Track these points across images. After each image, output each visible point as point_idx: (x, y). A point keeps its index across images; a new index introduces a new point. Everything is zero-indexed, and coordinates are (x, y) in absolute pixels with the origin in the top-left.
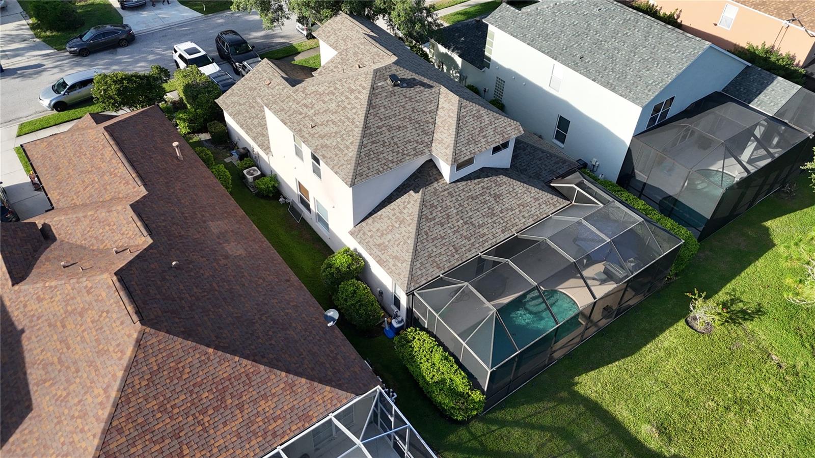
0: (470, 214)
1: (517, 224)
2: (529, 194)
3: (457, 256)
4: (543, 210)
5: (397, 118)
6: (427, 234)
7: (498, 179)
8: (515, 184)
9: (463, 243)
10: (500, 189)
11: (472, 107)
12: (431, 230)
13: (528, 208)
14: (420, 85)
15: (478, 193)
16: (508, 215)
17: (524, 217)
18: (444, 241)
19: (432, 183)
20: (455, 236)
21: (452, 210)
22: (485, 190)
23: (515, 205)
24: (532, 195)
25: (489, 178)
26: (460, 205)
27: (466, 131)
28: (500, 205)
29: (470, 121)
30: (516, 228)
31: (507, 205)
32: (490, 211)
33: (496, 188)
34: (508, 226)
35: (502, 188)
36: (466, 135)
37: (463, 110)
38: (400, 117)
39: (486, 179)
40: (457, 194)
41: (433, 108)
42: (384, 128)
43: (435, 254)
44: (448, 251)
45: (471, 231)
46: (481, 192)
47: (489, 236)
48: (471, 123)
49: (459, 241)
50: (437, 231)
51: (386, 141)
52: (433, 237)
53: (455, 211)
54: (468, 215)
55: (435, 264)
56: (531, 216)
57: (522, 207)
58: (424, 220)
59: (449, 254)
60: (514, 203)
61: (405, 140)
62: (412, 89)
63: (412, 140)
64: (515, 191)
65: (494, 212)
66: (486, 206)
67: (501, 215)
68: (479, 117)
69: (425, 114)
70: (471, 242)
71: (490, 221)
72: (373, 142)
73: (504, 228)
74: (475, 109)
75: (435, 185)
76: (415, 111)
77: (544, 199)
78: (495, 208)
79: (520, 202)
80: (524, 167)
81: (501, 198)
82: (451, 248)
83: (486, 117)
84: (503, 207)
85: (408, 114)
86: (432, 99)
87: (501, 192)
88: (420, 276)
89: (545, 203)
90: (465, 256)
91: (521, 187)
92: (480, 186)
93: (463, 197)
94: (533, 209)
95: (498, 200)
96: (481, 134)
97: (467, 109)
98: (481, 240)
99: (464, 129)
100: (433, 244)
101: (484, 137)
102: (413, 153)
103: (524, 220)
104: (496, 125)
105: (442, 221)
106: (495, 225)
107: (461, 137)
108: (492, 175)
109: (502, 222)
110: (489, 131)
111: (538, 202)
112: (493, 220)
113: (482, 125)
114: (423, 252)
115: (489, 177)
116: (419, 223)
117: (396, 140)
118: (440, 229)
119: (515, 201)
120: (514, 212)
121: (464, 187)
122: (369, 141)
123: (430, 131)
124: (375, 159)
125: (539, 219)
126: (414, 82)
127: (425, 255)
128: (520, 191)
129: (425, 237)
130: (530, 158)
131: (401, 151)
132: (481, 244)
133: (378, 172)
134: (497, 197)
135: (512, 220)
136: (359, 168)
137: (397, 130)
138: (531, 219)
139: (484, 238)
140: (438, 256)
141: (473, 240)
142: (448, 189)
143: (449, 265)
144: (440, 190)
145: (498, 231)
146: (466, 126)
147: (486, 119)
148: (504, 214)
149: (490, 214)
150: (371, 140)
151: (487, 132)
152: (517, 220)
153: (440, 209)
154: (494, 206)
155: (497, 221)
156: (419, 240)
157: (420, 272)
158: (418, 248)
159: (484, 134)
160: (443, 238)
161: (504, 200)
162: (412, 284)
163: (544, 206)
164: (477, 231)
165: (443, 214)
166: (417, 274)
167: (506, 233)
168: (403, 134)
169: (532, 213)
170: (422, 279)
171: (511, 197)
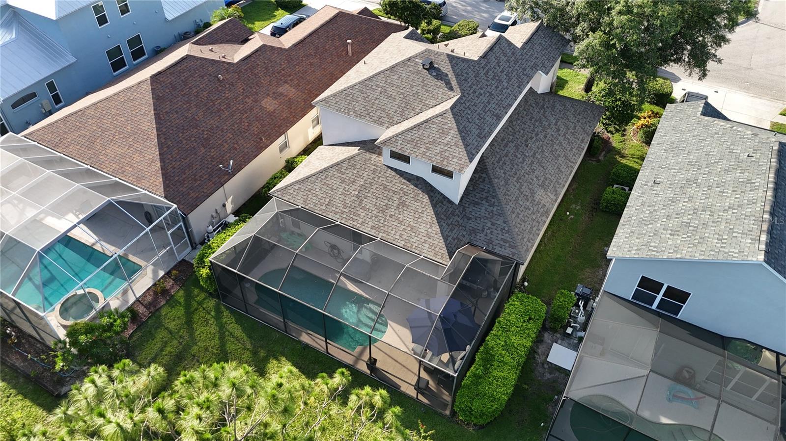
0: (369, 195)
1: (390, 234)
2: (429, 226)
3: (323, 208)
4: (423, 247)
5: (398, 90)
6: (326, 177)
7: (421, 196)
8: (428, 211)
9: (339, 205)
10: (413, 202)
11: (449, 122)
12: (333, 178)
13: (414, 234)
14: (446, 83)
15: (393, 189)
16: (392, 223)
17: (401, 235)
18: (330, 192)
19: (374, 153)
20: (340, 196)
21: (361, 180)
22: (402, 192)
23: (408, 222)
24: (430, 230)
25: (415, 188)
26: (371, 183)
27: (420, 133)
28: (397, 212)
29: (433, 129)
30: (385, 235)
31: (401, 217)
32: (385, 207)
33: (411, 199)
34: (382, 228)
35: (415, 203)
36: (416, 135)
37: (439, 118)
38: (400, 91)
39: (412, 187)
40: (379, 175)
41: (431, 103)
42: (380, 89)
43: (314, 192)
44: (323, 199)
45: (353, 204)
46: (396, 190)
47: (361, 220)
48: (432, 131)
49: (338, 201)
50: (335, 182)
51: (370, 97)
52: (327, 182)
53: (362, 183)
54: (366, 194)
55: (305, 197)
56: (408, 241)
57: (409, 229)
58: (337, 168)
59: (321, 201)
60: (410, 220)
61: (382, 107)
62: (435, 80)
63: (386, 111)
64: (421, 215)
65: (386, 211)
66: (386, 201)
67: (387, 218)
68: (443, 133)
69: (420, 103)
70: (344, 210)
71: (375, 213)
72: (361, 91)
73: (377, 226)
74: (450, 125)
75: (374, 156)
76: (416, 96)
77: (434, 242)
78: (390, 209)
79: (414, 225)
80: (471, 216)
81: (405, 208)
82: (327, 200)
83: (450, 137)
84: (396, 215)
85: (408, 93)
86: (440, 98)
87: (410, 204)
88: (289, 194)
89: (431, 245)
90: (328, 213)
91: (430, 217)
92: (402, 186)
93: (380, 181)
94: (416, 238)
95: (401, 207)
96: (428, 145)
97: (444, 120)
98: (352, 216)
99: (421, 131)
100: (322, 186)
101: (428, 149)
102: (376, 119)
103: (398, 237)
104: (449, 149)
105: (346, 180)
106: (373, 218)
107: (409, 133)
108: (420, 189)
109: (382, 222)
110: (438, 148)
111: (427, 239)
112: (378, 214)
113: (438, 140)
114: (309, 184)
115: (417, 187)
116: (332, 166)
117: (377, 102)
118: (338, 183)
119: (412, 220)
120: (399, 225)
121: (390, 176)
122: (360, 88)
123: (407, 116)
124: (348, 101)
125: (409, 249)
126: (445, 77)
127: (308, 186)
128: (424, 219)
129: (323, 177)
130: (487, 215)
131: (370, 111)
132: (348, 218)
133: (339, 110)
134: (402, 204)
135: (390, 228)
136: (331, 98)
137: (386, 97)
138: (403, 243)
139: (355, 218)
140: (314, 195)
141: (346, 211)
142: (377, 166)
143: (312, 206)
144: (372, 162)
145: (370, 223)
146: (425, 130)
147: (447, 139)
148: (390, 219)
149: (381, 209)
150: (361, 89)
151: (435, 147)
152: (393, 232)
153: (355, 172)
154: (392, 207)
155: (379, 217)
156: (317, 175)
157: (291, 192)
158: (310, 179)
159: (430, 146)
160: (332, 189)
161: (404, 212)
162: (279, 193)
163: (428, 246)
164: (358, 209)
165: (352, 177)
166: (288, 191)
167: (374, 231)
168: (386, 102)
169: (411, 240)
170: (288, 196)
171: (413, 214)
